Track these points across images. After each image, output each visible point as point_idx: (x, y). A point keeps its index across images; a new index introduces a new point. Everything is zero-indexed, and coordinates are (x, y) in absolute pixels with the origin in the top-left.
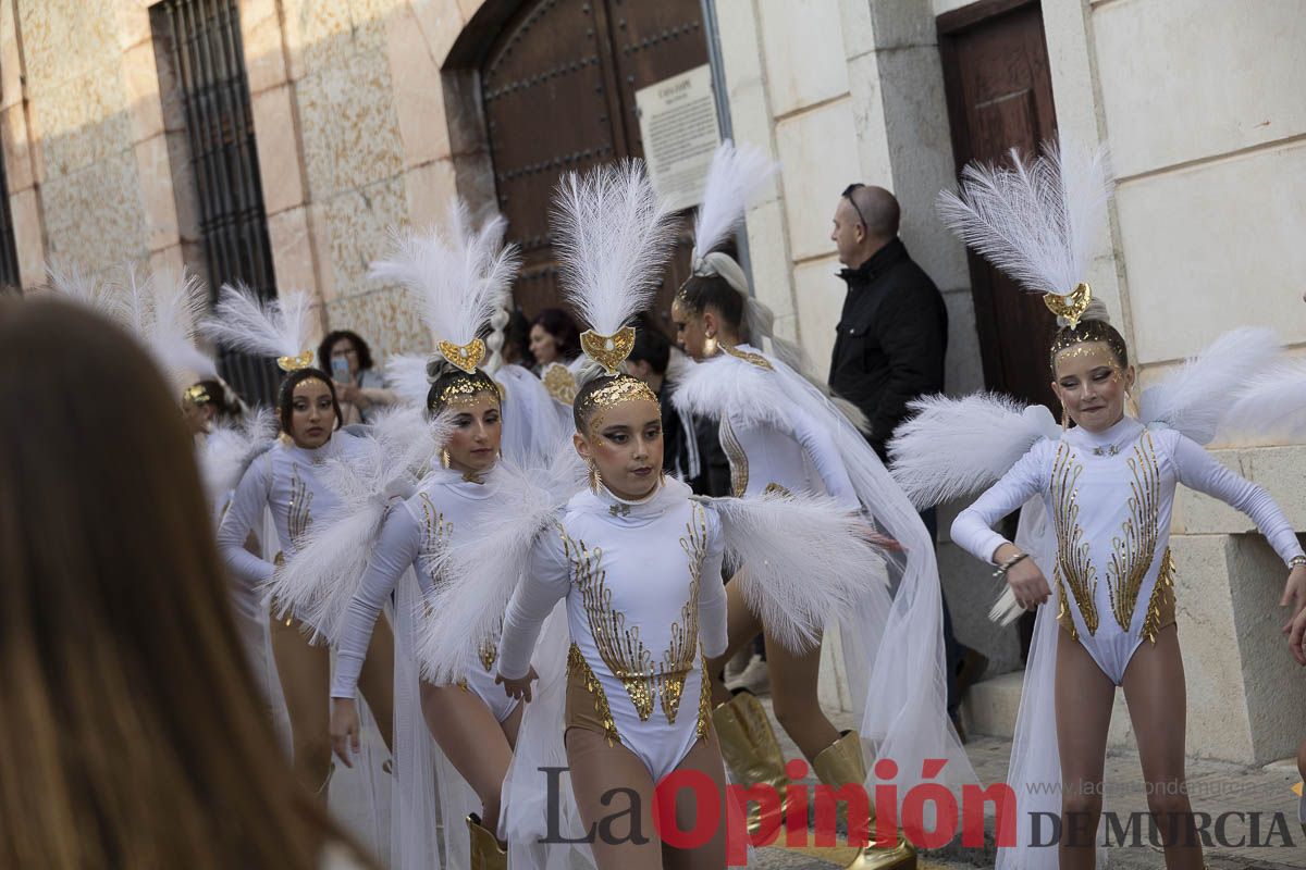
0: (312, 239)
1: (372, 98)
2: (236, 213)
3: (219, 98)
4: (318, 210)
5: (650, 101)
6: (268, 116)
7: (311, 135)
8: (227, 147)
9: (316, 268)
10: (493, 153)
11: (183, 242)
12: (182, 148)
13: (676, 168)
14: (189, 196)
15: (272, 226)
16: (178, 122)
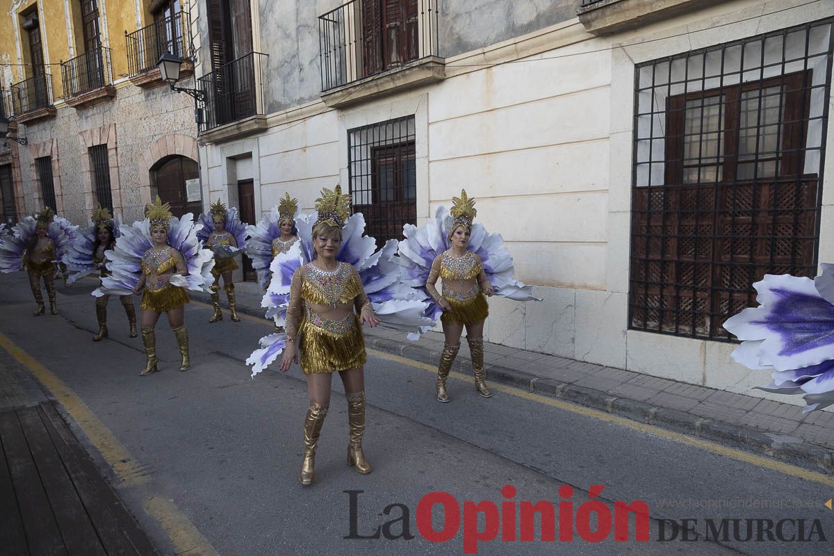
0: (120, 196)
1: (135, 173)
2: (105, 188)
3: (102, 167)
4: (122, 191)
5: (188, 182)
6: (113, 173)
7: (122, 177)
8: (104, 177)
9: (121, 201)
10: (158, 186)
11: (93, 192)
12: (93, 175)
13: (192, 194)
14: (94, 184)
15: (112, 192)
16: (93, 170)
